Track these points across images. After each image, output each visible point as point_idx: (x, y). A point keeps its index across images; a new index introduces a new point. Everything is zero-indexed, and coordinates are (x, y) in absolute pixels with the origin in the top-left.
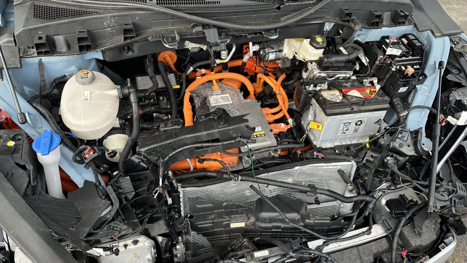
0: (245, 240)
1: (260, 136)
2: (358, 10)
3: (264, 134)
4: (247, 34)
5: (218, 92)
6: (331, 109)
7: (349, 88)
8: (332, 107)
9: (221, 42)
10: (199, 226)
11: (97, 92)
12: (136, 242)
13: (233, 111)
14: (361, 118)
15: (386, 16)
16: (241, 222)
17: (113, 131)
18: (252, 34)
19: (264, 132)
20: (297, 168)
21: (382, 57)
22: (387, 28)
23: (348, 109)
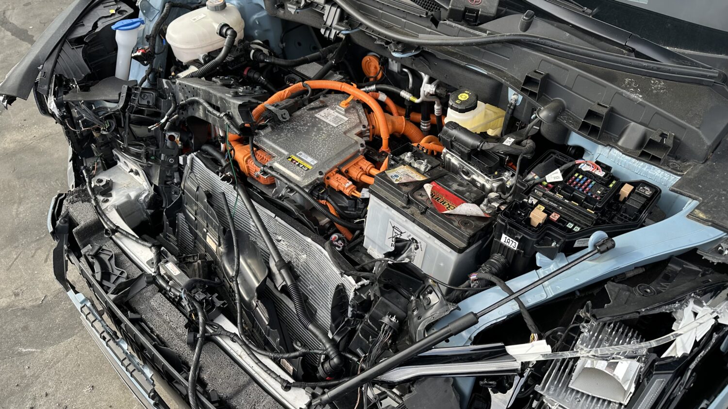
0: (199, 261)
1: (302, 168)
2: (571, 90)
3: (308, 169)
4: (377, 38)
5: (341, 110)
6: (380, 186)
7: (449, 191)
8: (382, 182)
9: (335, 28)
10: (187, 212)
11: (210, 20)
12: (137, 173)
13: (323, 133)
14: (419, 238)
15: (634, 133)
16: (214, 242)
17: (196, 62)
18: (382, 40)
19: (310, 167)
20: (309, 240)
21: (536, 177)
22: (621, 154)
23: (400, 203)
